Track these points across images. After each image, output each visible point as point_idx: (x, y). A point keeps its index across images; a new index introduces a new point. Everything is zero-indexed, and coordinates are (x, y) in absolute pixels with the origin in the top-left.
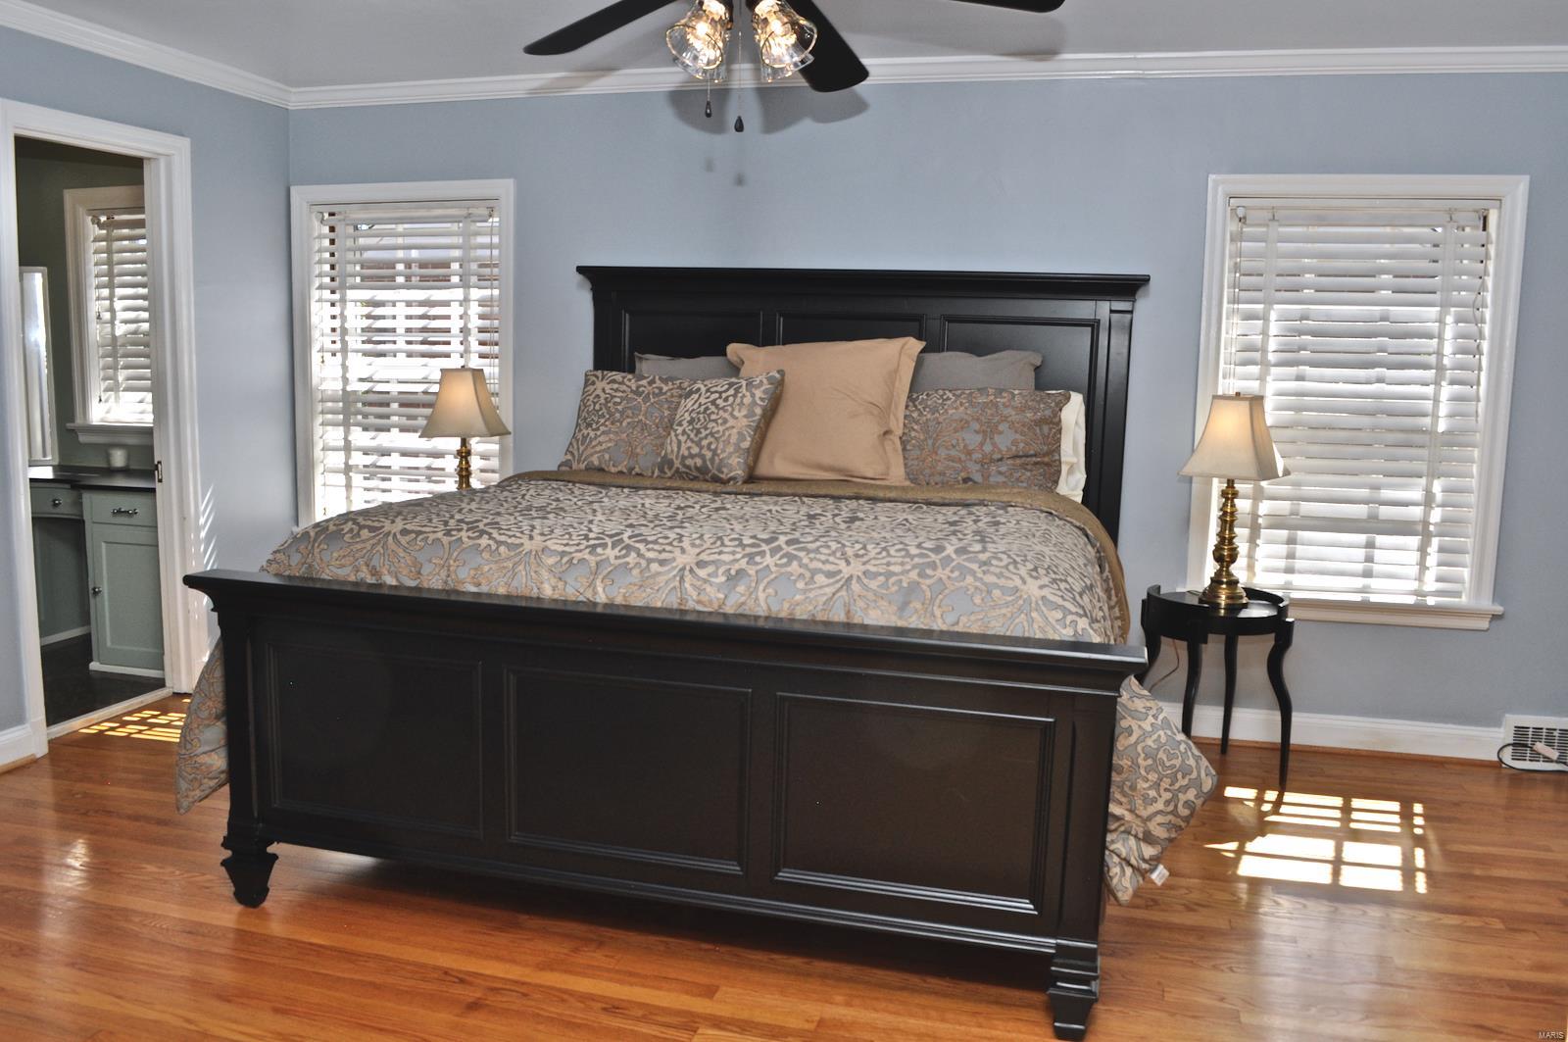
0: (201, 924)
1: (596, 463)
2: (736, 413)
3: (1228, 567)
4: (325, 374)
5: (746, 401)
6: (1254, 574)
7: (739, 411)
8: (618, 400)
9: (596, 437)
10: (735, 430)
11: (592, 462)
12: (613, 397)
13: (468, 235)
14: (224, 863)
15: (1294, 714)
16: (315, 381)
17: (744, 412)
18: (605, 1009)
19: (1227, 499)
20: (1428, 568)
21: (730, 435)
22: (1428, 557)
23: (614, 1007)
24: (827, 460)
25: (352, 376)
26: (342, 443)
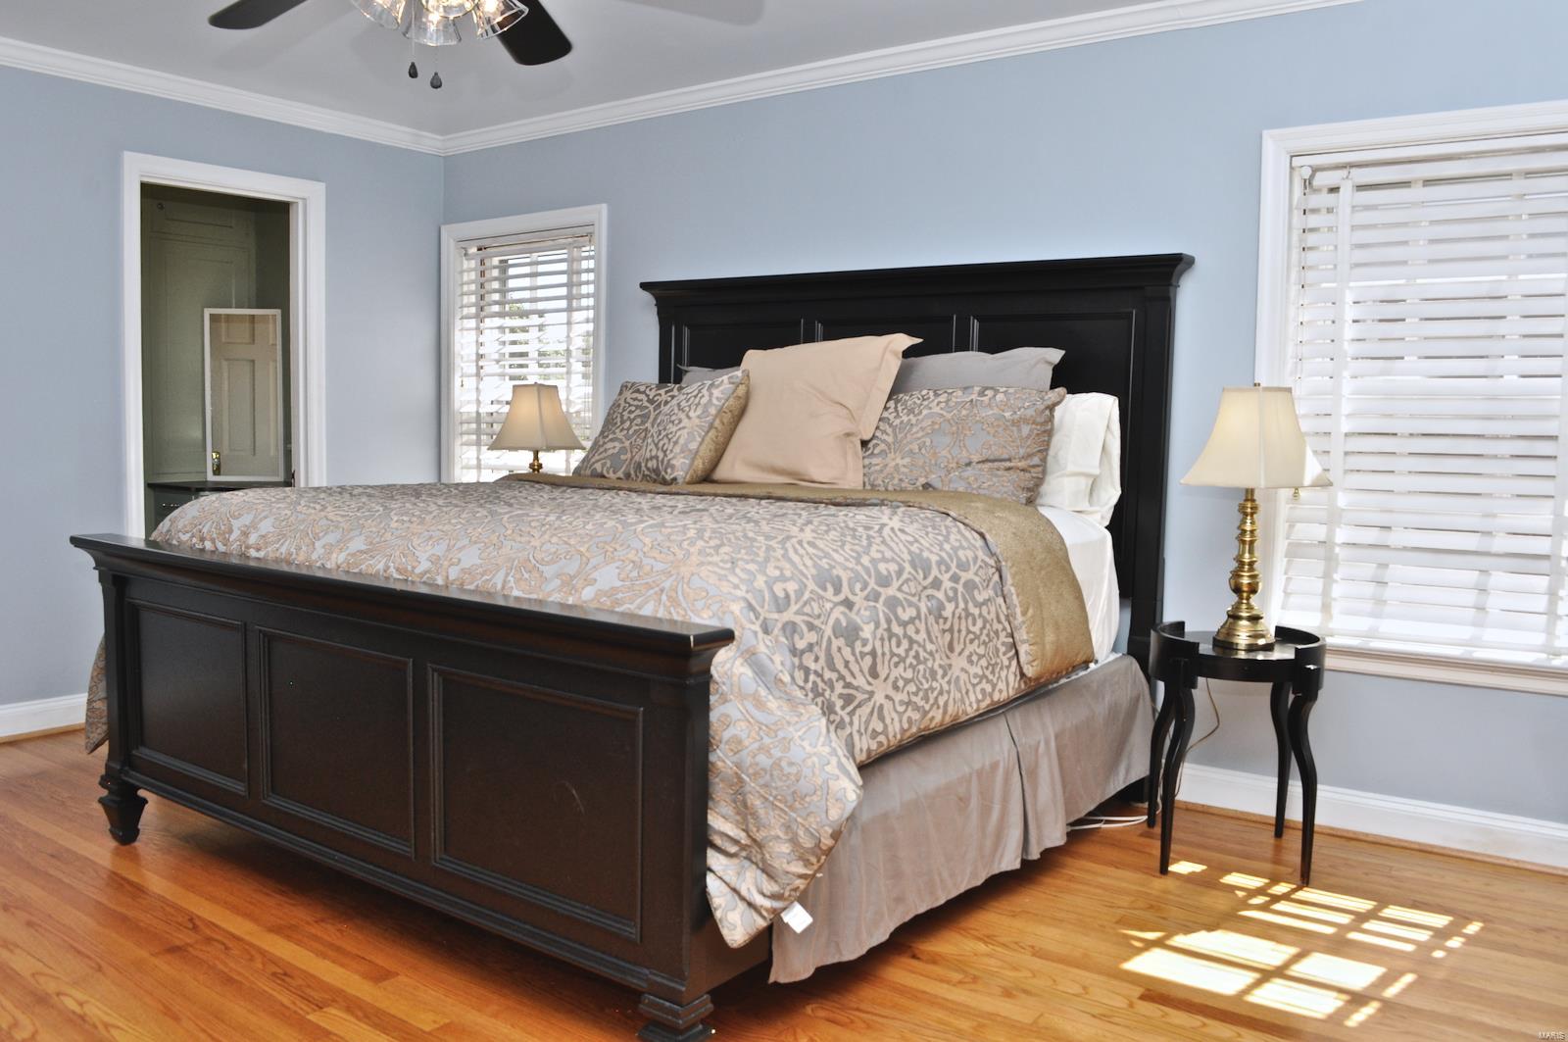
0: (68, 850)
1: (599, 470)
2: (691, 414)
3: (1248, 599)
4: (465, 398)
5: (704, 401)
6: (1331, 617)
7: (695, 411)
8: (633, 408)
9: (605, 443)
10: (686, 431)
11: (595, 469)
12: (630, 405)
13: (570, 261)
14: (101, 801)
15: (1319, 787)
16: (457, 405)
17: (699, 412)
18: (274, 974)
19: (1246, 514)
20: (1560, 617)
21: (679, 437)
22: (1560, 603)
23: (285, 974)
24: (780, 463)
25: (486, 398)
26: (475, 462)
